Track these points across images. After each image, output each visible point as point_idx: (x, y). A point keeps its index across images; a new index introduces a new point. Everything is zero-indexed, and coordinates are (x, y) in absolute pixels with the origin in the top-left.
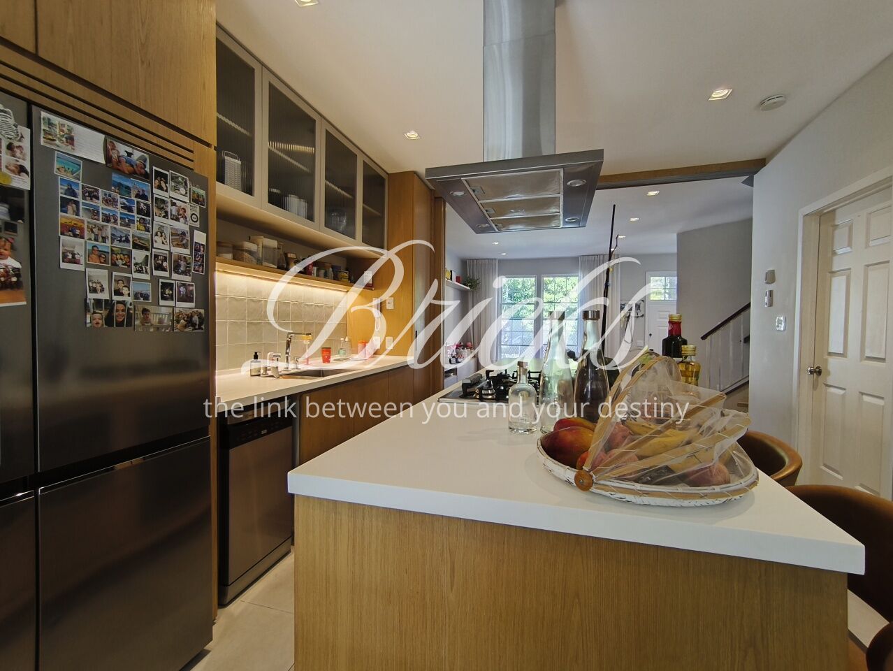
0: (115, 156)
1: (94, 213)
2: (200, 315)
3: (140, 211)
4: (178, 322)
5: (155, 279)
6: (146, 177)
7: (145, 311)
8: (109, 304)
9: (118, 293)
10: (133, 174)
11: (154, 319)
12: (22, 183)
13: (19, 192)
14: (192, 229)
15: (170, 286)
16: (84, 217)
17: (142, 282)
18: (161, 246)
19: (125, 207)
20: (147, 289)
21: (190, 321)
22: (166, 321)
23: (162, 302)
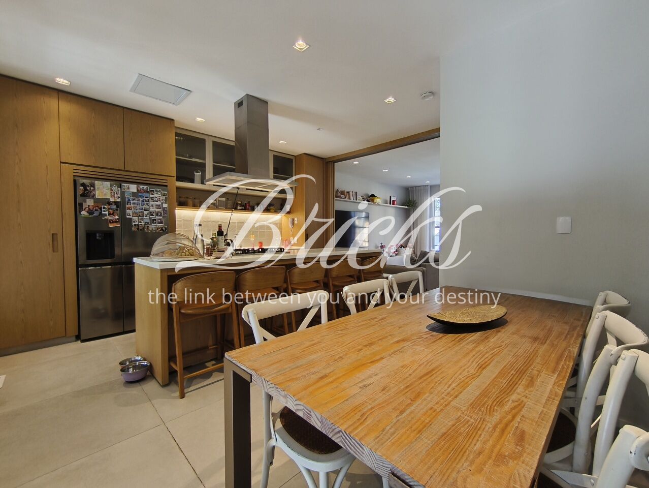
0: (139, 189)
1: (134, 204)
2: (165, 228)
3: (146, 201)
4: (158, 229)
5: (150, 218)
6: (148, 192)
7: (148, 227)
8: (138, 225)
9: (140, 222)
10: (144, 192)
11: (150, 229)
12: (119, 200)
13: (118, 202)
14: (162, 203)
15: (155, 220)
16: (132, 205)
17: (146, 219)
18: (152, 209)
19: (142, 201)
20: (148, 221)
21: (162, 229)
22: (154, 228)
23: (153, 224)
